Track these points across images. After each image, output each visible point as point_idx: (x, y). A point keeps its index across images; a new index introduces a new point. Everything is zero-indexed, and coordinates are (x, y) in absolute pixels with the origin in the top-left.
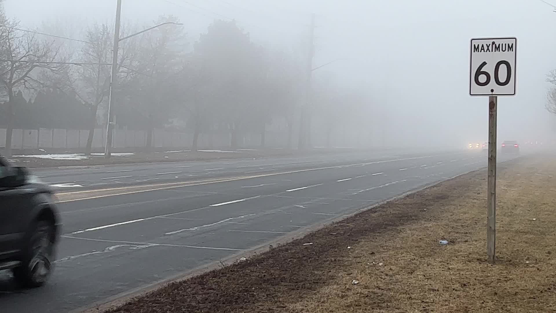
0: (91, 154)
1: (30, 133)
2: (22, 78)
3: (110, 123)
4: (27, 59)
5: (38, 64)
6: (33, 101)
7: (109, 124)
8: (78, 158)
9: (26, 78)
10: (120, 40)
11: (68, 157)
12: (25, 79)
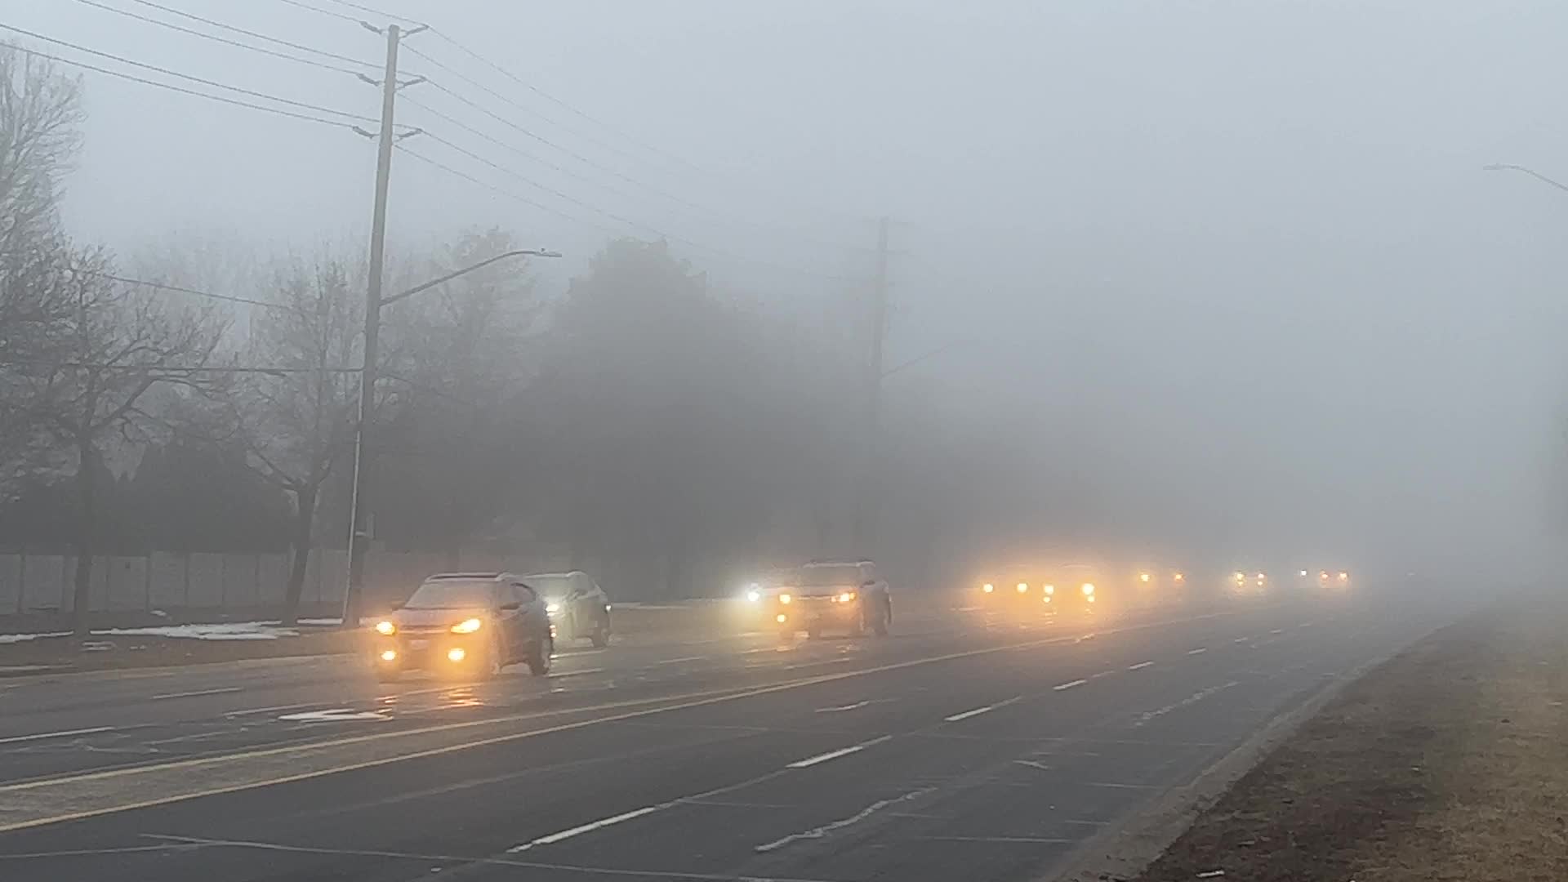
0: (300, 621)
1: (128, 567)
2: (119, 414)
3: (358, 533)
4: (129, 361)
5: (162, 373)
6: (131, 476)
7: (355, 537)
8: (269, 634)
9: (129, 415)
10: (385, 302)
11: (242, 633)
12: (125, 415)
